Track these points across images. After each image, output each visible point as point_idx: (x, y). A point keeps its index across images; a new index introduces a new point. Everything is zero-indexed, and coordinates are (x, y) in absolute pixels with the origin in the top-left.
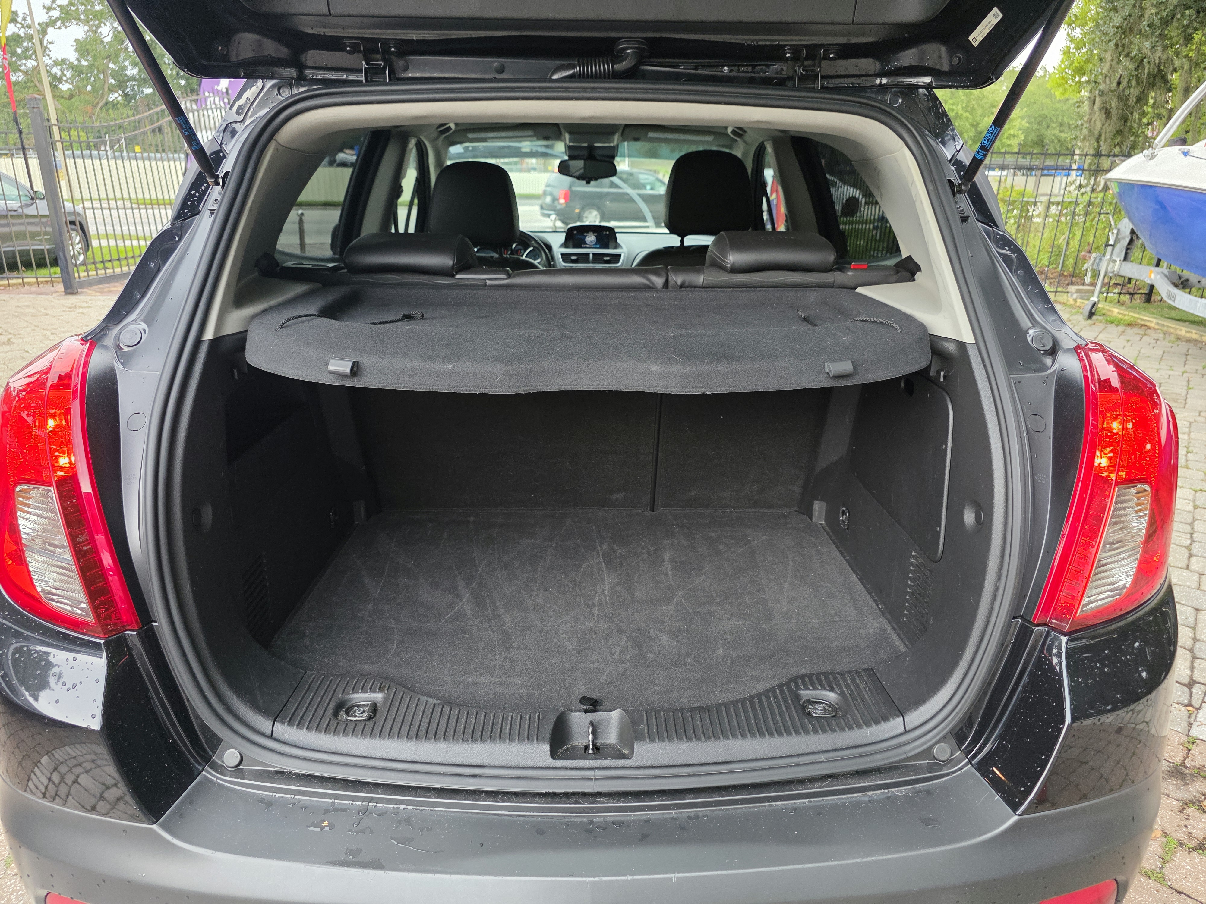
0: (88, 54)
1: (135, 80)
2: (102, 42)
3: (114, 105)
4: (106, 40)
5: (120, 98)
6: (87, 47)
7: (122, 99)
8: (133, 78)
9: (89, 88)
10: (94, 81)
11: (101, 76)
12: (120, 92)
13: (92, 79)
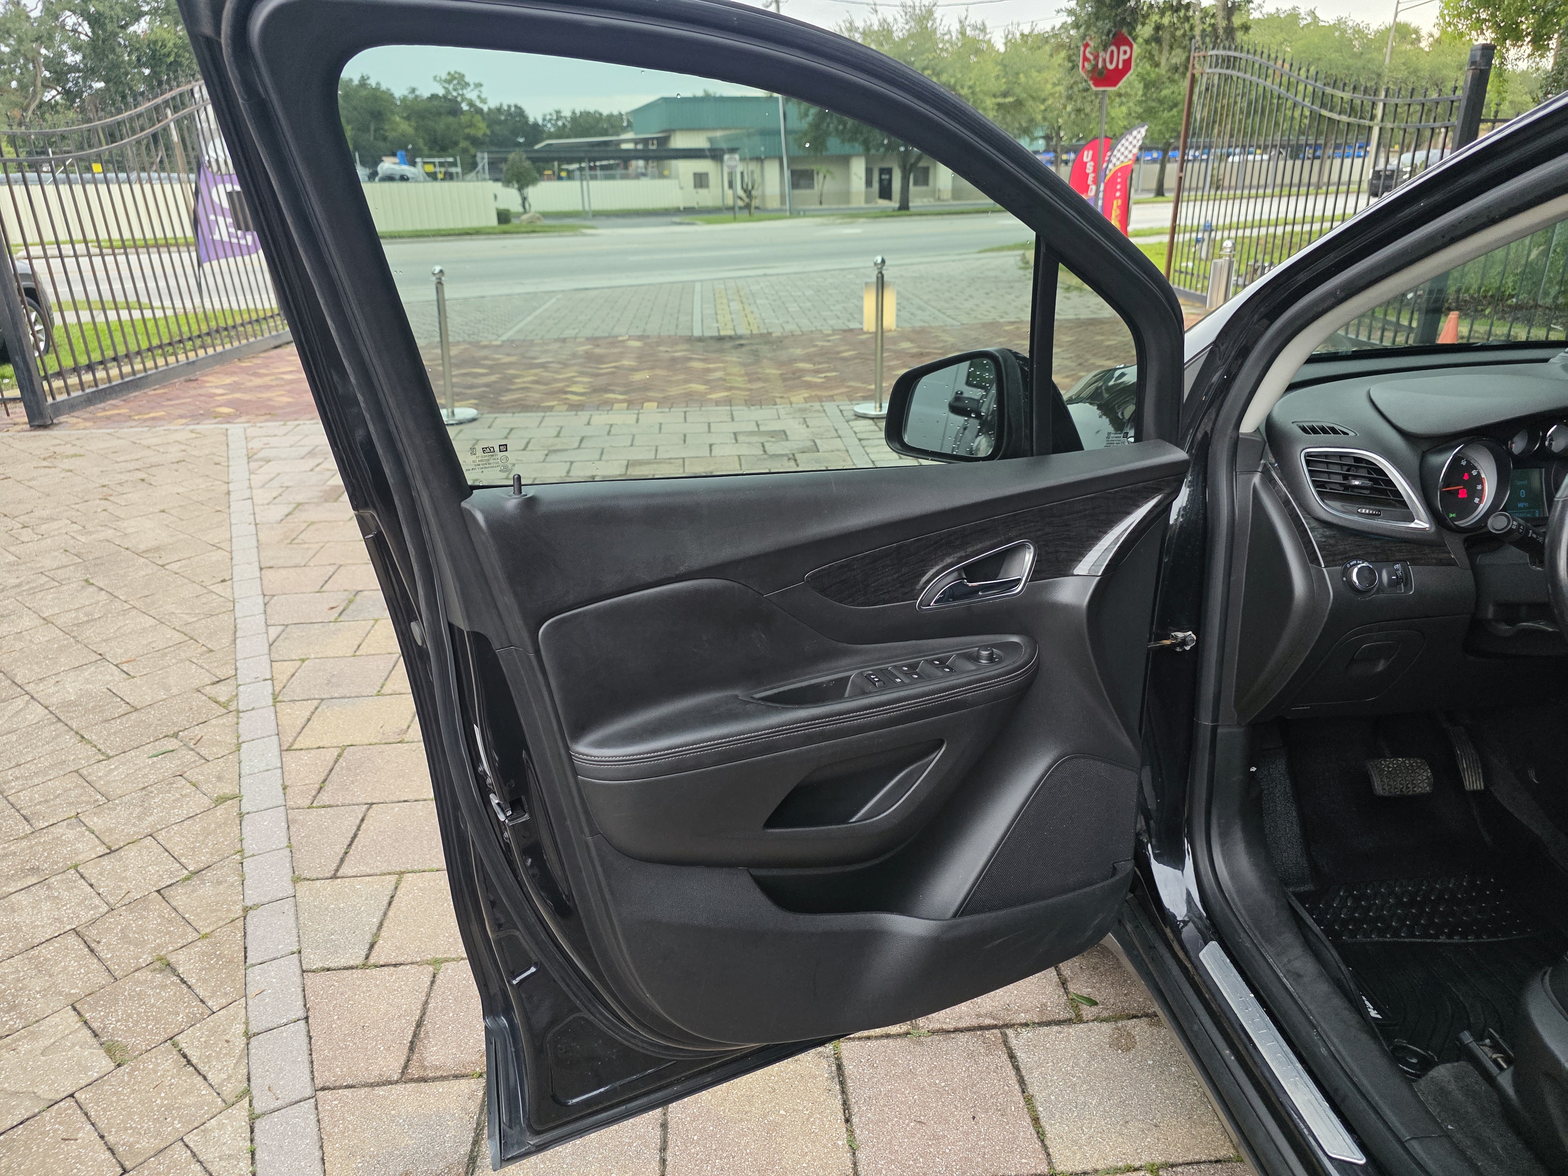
0: (10, 36)
1: (79, 71)
2: (28, 17)
3: (53, 107)
4: (33, 15)
5: (58, 97)
6: (8, 25)
7: (62, 98)
8: (74, 68)
9: (14, 84)
10: (22, 74)
11: (31, 66)
12: (60, 89)
13: (18, 71)
